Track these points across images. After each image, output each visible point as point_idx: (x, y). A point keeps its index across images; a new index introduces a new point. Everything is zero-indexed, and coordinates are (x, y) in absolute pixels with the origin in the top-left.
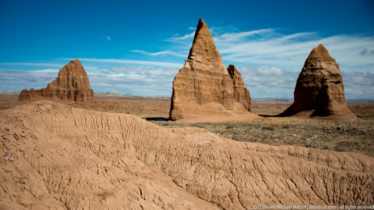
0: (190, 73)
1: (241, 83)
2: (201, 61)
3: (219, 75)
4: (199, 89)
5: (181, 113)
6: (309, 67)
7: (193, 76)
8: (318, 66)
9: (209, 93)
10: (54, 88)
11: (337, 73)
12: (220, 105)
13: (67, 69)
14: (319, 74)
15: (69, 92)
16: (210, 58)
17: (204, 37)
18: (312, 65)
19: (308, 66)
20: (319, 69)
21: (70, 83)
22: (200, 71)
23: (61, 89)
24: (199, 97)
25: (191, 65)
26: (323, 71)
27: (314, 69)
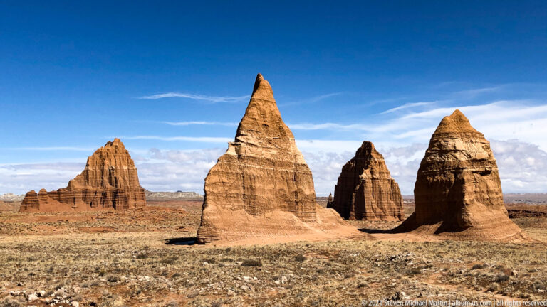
0: (236, 163)
1: (384, 171)
2: (256, 143)
3: (289, 165)
4: (252, 189)
5: (213, 230)
6: (435, 149)
7: (241, 169)
8: (450, 147)
9: (270, 196)
10: (79, 187)
11: (483, 157)
12: (291, 215)
13: (101, 156)
14: (451, 160)
15: (104, 194)
16: (271, 138)
17: (261, 104)
18: (440, 146)
19: (435, 146)
20: (451, 151)
21: (106, 179)
22: (255, 159)
23: (91, 188)
24: (252, 203)
25: (238, 151)
26: (457, 155)
27: (443, 152)
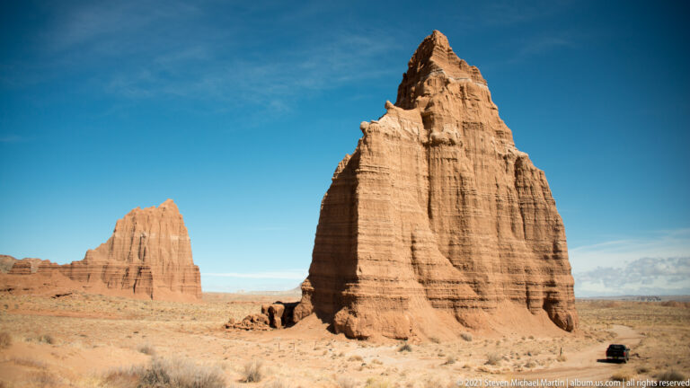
10: (100, 260)
13: (134, 219)
15: (127, 270)
21: (135, 250)
23: (114, 262)
